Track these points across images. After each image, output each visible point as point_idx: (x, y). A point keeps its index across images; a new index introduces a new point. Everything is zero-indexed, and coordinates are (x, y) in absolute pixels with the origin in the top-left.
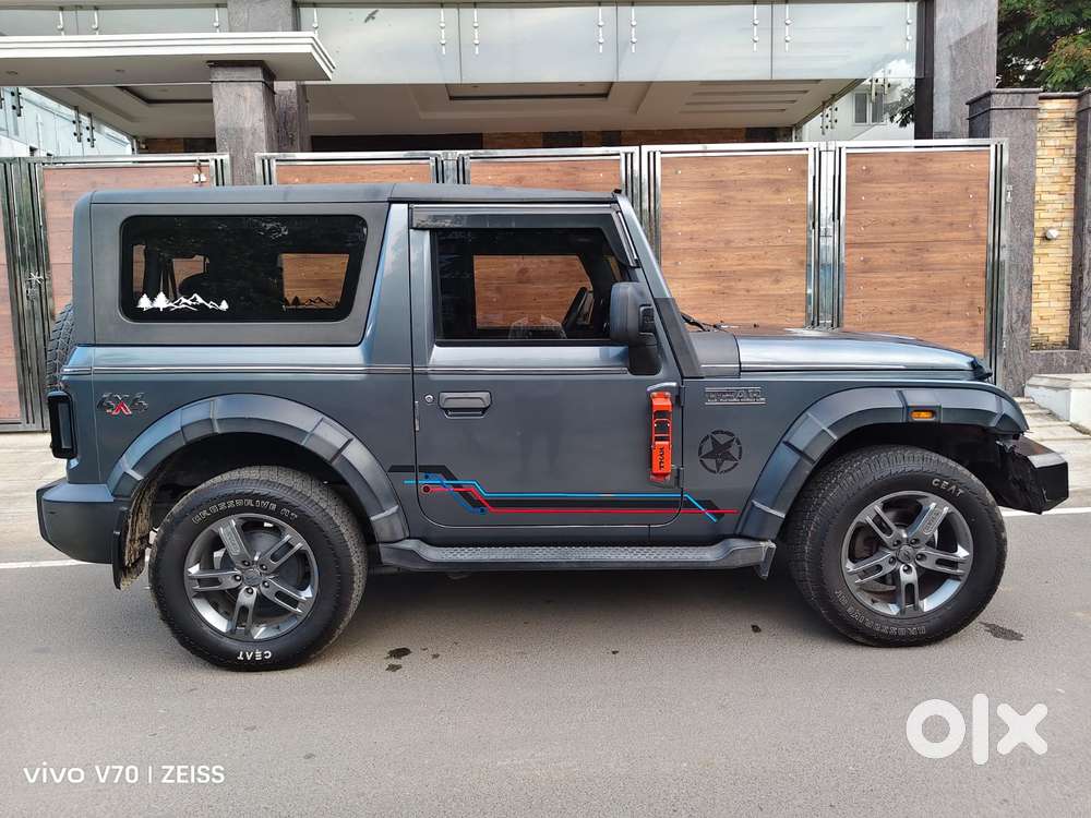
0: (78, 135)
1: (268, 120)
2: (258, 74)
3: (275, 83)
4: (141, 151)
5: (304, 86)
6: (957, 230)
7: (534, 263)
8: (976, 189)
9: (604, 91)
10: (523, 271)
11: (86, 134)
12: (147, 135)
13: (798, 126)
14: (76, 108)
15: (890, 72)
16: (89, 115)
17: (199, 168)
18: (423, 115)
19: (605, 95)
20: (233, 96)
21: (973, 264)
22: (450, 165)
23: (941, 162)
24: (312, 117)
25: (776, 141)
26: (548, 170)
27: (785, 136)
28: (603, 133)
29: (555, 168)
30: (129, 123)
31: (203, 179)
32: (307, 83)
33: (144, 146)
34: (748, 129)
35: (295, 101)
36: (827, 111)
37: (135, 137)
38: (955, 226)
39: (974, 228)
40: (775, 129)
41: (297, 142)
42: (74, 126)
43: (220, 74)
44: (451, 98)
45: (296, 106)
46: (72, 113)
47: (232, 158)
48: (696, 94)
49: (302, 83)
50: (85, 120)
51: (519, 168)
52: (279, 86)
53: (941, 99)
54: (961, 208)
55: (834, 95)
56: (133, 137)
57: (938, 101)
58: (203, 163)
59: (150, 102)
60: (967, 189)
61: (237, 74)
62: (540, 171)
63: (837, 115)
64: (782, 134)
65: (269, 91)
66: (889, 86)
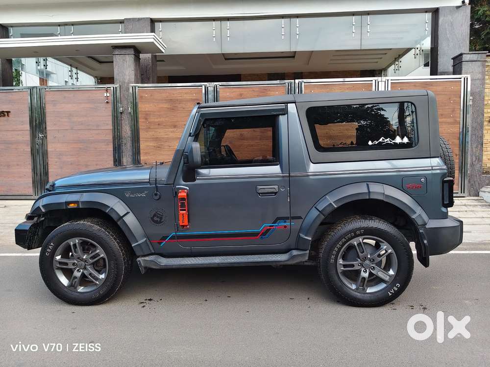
0: (71, 76)
1: (136, 70)
2: (132, 51)
3: (140, 55)
4: (99, 83)
5: (156, 56)
6: (445, 118)
7: (246, 132)
8: (455, 98)
9: (292, 55)
10: (241, 135)
11: (75, 76)
12: (101, 76)
13: (385, 69)
14: (71, 65)
15: (423, 44)
16: (77, 68)
17: (107, 90)
18: (214, 67)
19: (294, 57)
20: (122, 60)
21: (453, 133)
22: (211, 89)
23: (436, 86)
24: (158, 68)
25: (374, 77)
26: (253, 91)
27: (379, 74)
28: (295, 73)
29: (257, 90)
30: (93, 71)
31: (108, 95)
32: (157, 54)
33: (99, 81)
34: (361, 71)
35: (151, 62)
36: (397, 63)
37: (96, 77)
38: (443, 116)
39: (453, 117)
40: (374, 71)
41: (151, 79)
42: (70, 73)
43: (117, 52)
44: (226, 59)
45: (151, 64)
46: (69, 67)
47: (120, 86)
48: (334, 56)
49: (154, 54)
50: (74, 70)
51: (241, 90)
52: (141, 56)
53: (442, 57)
54: (447, 107)
55: (399, 55)
56: (95, 77)
57: (440, 58)
58: (108, 89)
59: (101, 62)
60: (450, 99)
61: (123, 51)
62: (250, 91)
63: (401, 64)
64: (377, 73)
65: (137, 58)
66: (422, 51)
